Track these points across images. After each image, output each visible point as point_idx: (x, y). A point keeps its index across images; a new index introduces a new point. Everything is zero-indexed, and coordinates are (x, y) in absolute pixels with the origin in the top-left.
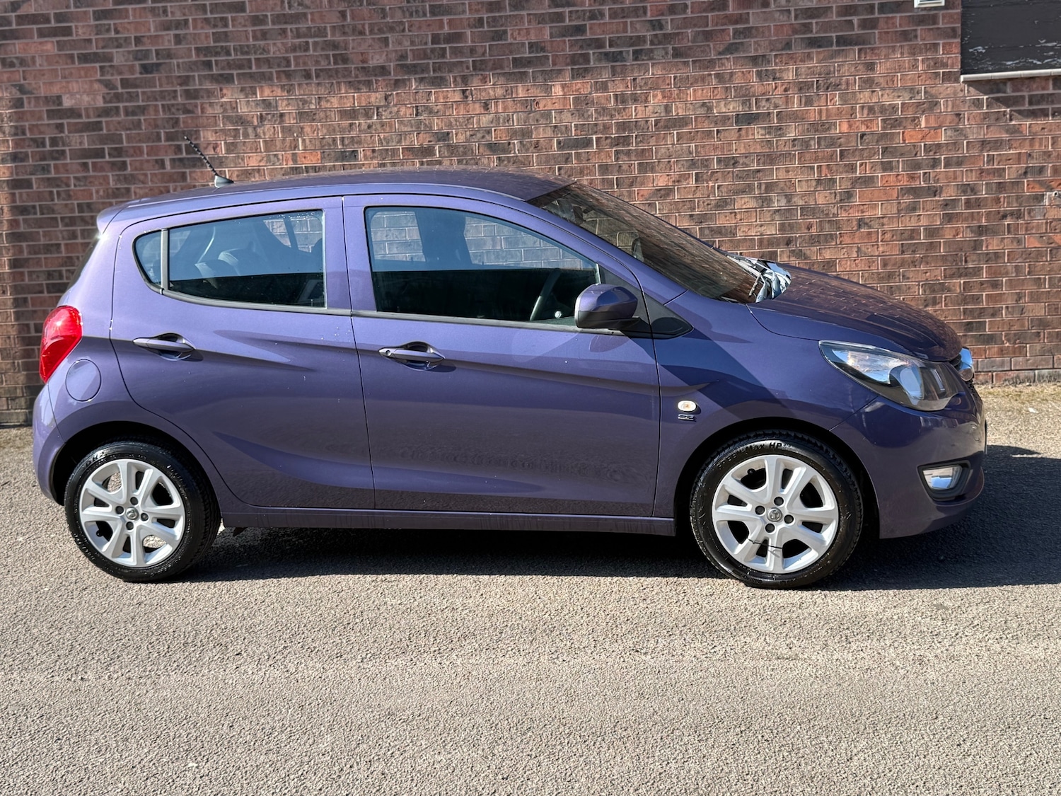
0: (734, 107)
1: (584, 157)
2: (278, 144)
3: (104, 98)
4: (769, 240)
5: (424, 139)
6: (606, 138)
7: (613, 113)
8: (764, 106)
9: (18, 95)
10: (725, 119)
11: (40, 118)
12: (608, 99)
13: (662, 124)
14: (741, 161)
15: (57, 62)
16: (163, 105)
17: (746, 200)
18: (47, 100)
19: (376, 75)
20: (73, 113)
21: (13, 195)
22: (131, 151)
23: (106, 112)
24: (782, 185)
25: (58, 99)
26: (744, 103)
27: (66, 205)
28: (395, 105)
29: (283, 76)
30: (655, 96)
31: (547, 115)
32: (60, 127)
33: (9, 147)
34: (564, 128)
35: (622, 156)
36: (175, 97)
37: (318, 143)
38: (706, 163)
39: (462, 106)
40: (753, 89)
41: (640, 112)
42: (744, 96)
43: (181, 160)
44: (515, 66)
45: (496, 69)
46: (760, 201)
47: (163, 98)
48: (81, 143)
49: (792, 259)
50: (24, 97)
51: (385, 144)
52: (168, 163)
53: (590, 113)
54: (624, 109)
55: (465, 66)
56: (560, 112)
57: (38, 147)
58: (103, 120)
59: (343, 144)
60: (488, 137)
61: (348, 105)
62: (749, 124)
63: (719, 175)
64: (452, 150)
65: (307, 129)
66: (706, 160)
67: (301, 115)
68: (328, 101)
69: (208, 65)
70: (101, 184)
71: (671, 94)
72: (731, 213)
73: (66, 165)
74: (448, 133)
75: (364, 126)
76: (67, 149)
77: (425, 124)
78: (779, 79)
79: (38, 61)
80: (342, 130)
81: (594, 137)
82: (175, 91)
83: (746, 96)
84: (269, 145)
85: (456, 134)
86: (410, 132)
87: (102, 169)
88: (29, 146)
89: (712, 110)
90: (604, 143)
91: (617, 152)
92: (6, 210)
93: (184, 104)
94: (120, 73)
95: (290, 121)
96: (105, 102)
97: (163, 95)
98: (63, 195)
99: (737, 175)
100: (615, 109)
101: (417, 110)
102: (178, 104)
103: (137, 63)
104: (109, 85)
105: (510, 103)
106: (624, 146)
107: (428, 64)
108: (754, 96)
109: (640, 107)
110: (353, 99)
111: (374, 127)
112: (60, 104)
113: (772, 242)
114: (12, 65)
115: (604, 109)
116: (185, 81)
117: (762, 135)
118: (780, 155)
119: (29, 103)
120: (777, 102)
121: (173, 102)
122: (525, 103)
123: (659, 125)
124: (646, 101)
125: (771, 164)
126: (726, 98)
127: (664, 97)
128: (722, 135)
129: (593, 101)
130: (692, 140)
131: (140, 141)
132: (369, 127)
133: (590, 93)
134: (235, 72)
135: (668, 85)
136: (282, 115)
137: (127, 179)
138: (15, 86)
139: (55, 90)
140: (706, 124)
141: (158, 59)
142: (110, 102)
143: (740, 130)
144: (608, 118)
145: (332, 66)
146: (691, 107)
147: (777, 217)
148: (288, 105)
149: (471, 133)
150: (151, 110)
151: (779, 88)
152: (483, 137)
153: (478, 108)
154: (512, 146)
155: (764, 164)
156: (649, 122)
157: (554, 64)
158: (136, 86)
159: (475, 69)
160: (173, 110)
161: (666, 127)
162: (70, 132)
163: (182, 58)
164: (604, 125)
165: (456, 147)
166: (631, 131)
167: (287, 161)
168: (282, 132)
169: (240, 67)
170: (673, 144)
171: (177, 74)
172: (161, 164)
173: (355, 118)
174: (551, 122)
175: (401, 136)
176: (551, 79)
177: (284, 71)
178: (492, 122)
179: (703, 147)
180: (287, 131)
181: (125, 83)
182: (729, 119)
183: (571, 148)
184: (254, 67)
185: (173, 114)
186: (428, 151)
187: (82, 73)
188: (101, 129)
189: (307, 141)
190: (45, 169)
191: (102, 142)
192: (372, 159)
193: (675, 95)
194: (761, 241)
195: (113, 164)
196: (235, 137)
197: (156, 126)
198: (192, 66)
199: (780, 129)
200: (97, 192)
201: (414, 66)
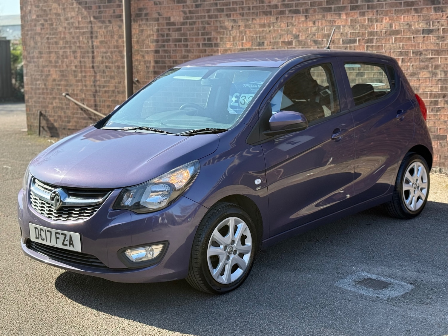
0: (422, 25)
1: (353, 47)
2: (237, 38)
3: (183, 18)
4: (435, 94)
5: (290, 37)
6: (363, 39)
7: (367, 27)
8: (436, 25)
9: (158, 16)
10: (417, 32)
11: (164, 26)
12: (365, 20)
13: (388, 33)
14: (424, 53)
15: (170, 3)
16: (201, 21)
17: (425, 73)
18: (166, 18)
19: (273, 9)
20: (173, 24)
21: (154, 56)
22: (190, 40)
23: (183, 24)
24: (442, 66)
25: (169, 19)
26: (427, 24)
27: (169, 61)
28: (280, 22)
29: (241, 9)
30: (386, 19)
31: (338, 27)
32: (169, 29)
33: (154, 37)
34: (345, 34)
35: (369, 48)
36: (205, 18)
37: (251, 38)
38: (407, 54)
39: (305, 23)
40: (431, 17)
41: (379, 27)
42: (426, 20)
43: (205, 44)
44: (327, 5)
45: (319, 6)
46: (432, 74)
47: (201, 18)
48: (175, 36)
49: (446, 105)
50: (160, 17)
51: (274, 39)
52: (201, 45)
53: (356, 27)
54: (372, 25)
55: (307, 4)
56: (344, 26)
57: (162, 37)
58: (182, 27)
59: (260, 39)
60: (314, 37)
61: (262, 22)
62: (429, 34)
63: (413, 60)
64: (300, 42)
65: (248, 32)
66: (407, 52)
67: (246, 26)
68: (255, 20)
69: (216, 4)
70: (180, 53)
71: (393, 18)
72: (417, 79)
73: (170, 45)
74: (299, 35)
75: (268, 31)
76: (171, 38)
77: (290, 32)
78: (444, 11)
79: (165, 3)
80: (260, 33)
81: (358, 39)
82: (205, 16)
83: (428, 20)
84: (234, 38)
85: (302, 36)
86: (285, 34)
87: (181, 47)
88: (160, 37)
89: (412, 27)
90: (361, 41)
91: (367, 46)
92: (152, 61)
93: (207, 21)
94: (189, 8)
95: (242, 28)
96: (184, 19)
97: (201, 17)
98: (169, 57)
99: (421, 60)
100: (368, 25)
101: (288, 24)
102: (206, 21)
103: (194, 4)
104: (185, 13)
105: (324, 21)
106: (370, 43)
107: (293, 3)
108: (432, 20)
109: (379, 24)
110: (265, 20)
111: (271, 32)
112: (170, 20)
113: (435, 96)
114: (157, 4)
115: (363, 25)
116: (209, 11)
117: (434, 40)
118: (443, 51)
119: (161, 19)
120: (443, 23)
121: (204, 20)
122: (330, 22)
123: (387, 33)
124: (382, 21)
125: (438, 55)
126: (418, 21)
127: (390, 20)
128: (415, 40)
129: (358, 21)
130: (401, 41)
131: (193, 36)
132: (270, 31)
133: (357, 17)
134: (225, 7)
135: (392, 14)
136: (239, 26)
137: (189, 51)
138: (157, 13)
139: (169, 15)
140: (408, 34)
141: (201, 2)
142: (185, 20)
143: (424, 37)
144: (364, 29)
145: (258, 5)
146: (402, 25)
147: (439, 83)
148: (242, 21)
149: (308, 35)
150: (197, 23)
151: (444, 16)
152: (312, 37)
153: (310, 24)
154: (323, 42)
155: (435, 55)
156: (382, 32)
157: (343, 3)
158: (193, 13)
159: (311, 5)
160: (204, 23)
161: (390, 35)
162: (172, 31)
163: (208, 1)
164: (362, 33)
165: (301, 41)
166: (374, 36)
167: (240, 45)
168: (239, 33)
169: (227, 5)
170: (392, 43)
171: (206, 8)
172: (199, 45)
173: (265, 27)
174: (340, 31)
175: (281, 36)
176: (342, 11)
177: (241, 7)
178: (316, 30)
179: (406, 45)
180: (241, 32)
181: (190, 12)
182: (419, 31)
183: (348, 43)
184: (231, 5)
185: (204, 25)
186: (290, 43)
187: (177, 8)
188: (181, 31)
189: (247, 38)
190: (164, 46)
191: (181, 36)
192: (270, 45)
193: (395, 19)
194: (431, 94)
195: (184, 45)
196: (223, 34)
197: (198, 30)
198: (211, 5)
199: (443, 37)
200: (179, 56)
201: (288, 4)
